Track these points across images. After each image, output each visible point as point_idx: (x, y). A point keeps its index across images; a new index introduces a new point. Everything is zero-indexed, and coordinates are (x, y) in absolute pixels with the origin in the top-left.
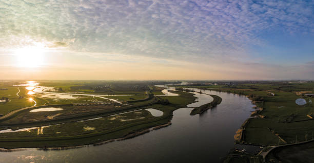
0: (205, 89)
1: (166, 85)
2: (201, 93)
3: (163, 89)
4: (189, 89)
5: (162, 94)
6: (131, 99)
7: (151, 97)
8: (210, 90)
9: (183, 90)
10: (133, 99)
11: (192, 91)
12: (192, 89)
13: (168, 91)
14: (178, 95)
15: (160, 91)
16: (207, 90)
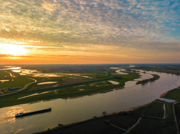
0: (148, 70)
1: (118, 67)
2: (145, 73)
3: (116, 70)
4: (135, 70)
5: (116, 73)
6: (97, 76)
7: (109, 74)
8: (153, 71)
9: (131, 71)
10: (98, 76)
11: (138, 72)
12: (137, 70)
13: (120, 71)
14: (128, 74)
15: (114, 71)
16: (149, 71)
